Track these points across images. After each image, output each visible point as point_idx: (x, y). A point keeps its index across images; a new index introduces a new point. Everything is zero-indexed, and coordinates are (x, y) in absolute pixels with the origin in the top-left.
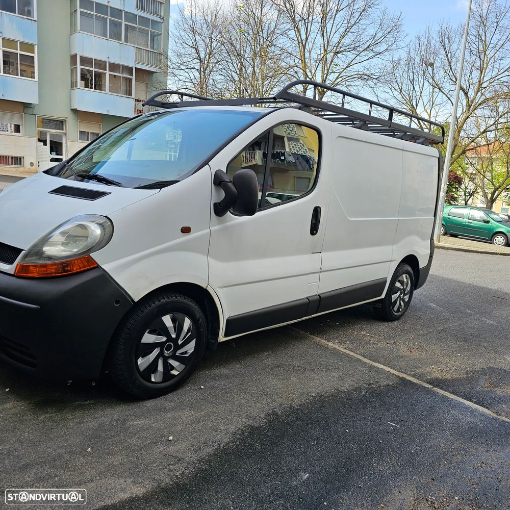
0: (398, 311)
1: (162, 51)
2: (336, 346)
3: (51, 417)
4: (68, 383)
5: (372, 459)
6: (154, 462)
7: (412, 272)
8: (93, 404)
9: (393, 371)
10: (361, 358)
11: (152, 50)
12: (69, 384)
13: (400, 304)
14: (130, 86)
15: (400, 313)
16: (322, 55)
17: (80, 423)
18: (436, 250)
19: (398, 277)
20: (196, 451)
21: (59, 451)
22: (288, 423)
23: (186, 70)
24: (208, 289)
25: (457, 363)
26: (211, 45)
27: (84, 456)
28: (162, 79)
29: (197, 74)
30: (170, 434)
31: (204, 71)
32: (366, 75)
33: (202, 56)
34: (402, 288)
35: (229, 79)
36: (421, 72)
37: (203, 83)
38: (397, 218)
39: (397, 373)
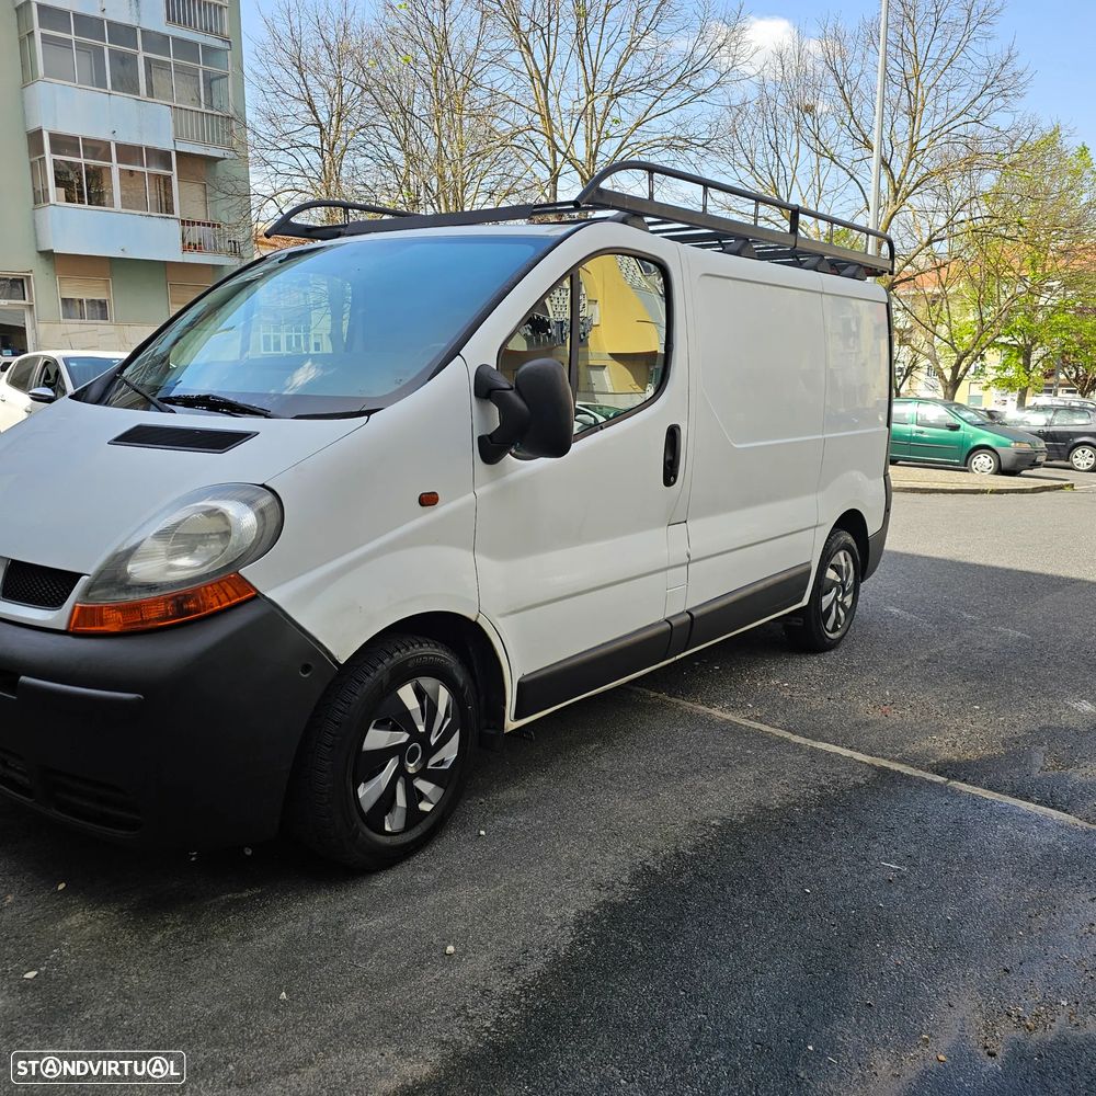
0: (835, 629)
1: (232, 111)
2: (728, 716)
3: (178, 935)
4: (192, 856)
5: (875, 945)
6: (429, 1006)
7: (854, 545)
8: (260, 896)
9: (859, 756)
10: (787, 735)
11: (211, 112)
12: (193, 859)
13: (838, 614)
14: (169, 194)
15: (838, 634)
16: (584, 102)
17: (244, 940)
18: (895, 496)
19: (829, 559)
20: (512, 971)
21: (217, 1007)
22: (682, 889)
23: (290, 151)
24: (479, 621)
25: (978, 725)
26: (341, 93)
27: (276, 1011)
28: (237, 172)
29: (315, 158)
30: (447, 940)
31: (329, 150)
32: (680, 139)
33: (324, 117)
34: (839, 580)
35: (383, 163)
36: (791, 125)
37: (330, 175)
38: (821, 437)
39: (866, 759)
